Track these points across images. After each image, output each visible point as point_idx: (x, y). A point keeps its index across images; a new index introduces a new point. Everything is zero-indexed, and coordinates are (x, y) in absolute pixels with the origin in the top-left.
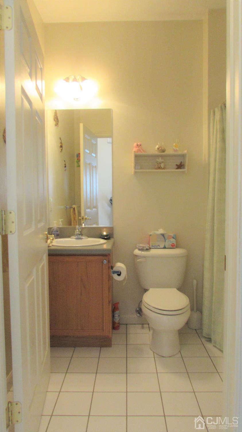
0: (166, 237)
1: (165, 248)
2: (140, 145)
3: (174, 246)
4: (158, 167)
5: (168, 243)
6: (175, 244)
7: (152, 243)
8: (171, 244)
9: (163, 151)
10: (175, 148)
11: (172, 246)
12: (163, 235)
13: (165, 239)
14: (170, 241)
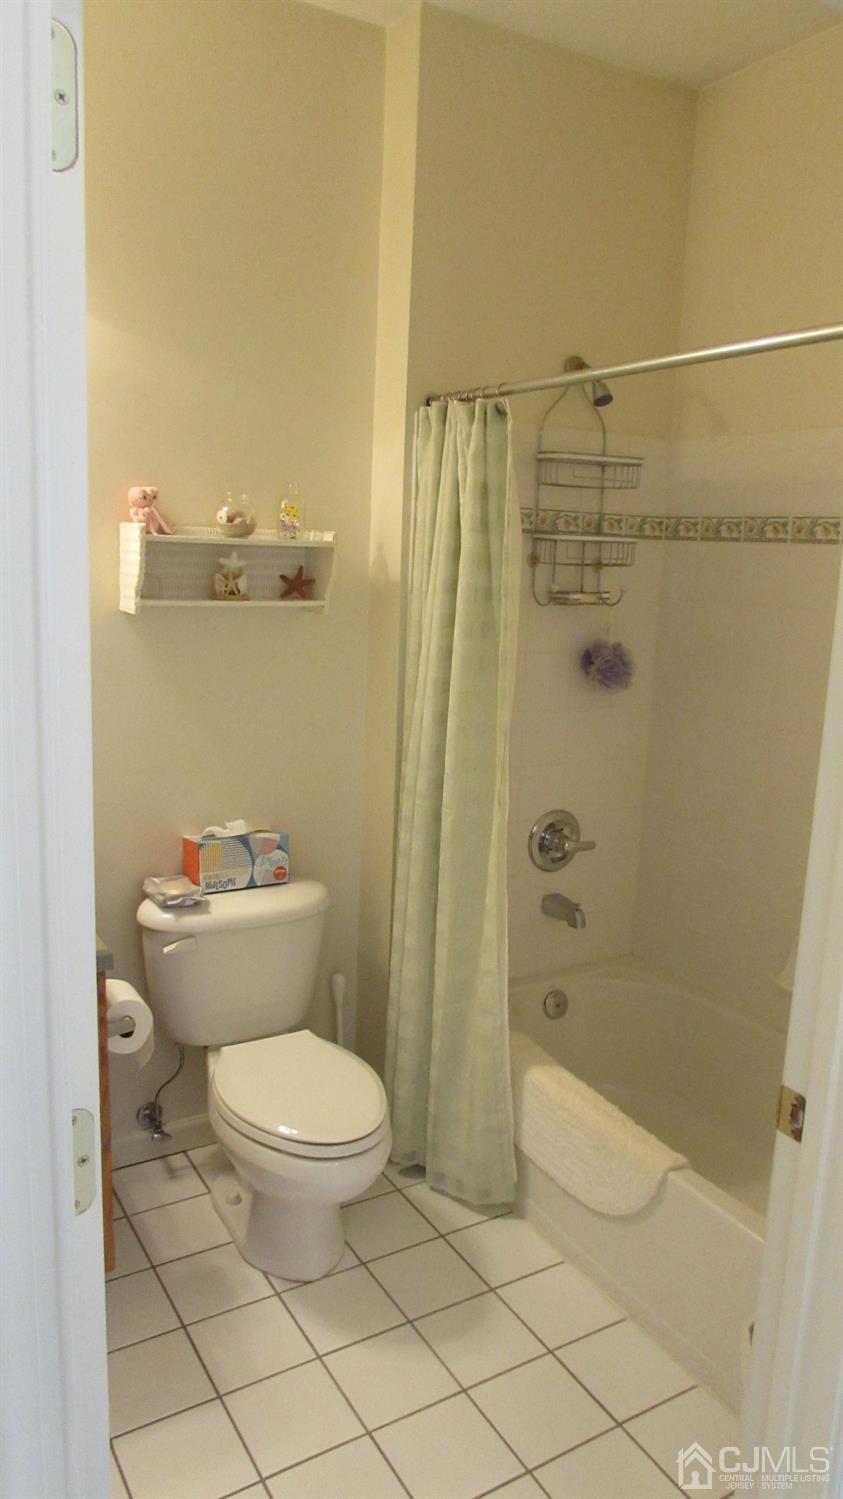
0: (255, 848)
1: (251, 886)
2: (155, 497)
3: (284, 875)
4: (228, 589)
5: (262, 870)
6: (287, 867)
7: (206, 874)
8: (273, 869)
9: (248, 530)
10: (287, 519)
11: (277, 876)
12: (243, 840)
13: (251, 853)
14: (268, 859)
